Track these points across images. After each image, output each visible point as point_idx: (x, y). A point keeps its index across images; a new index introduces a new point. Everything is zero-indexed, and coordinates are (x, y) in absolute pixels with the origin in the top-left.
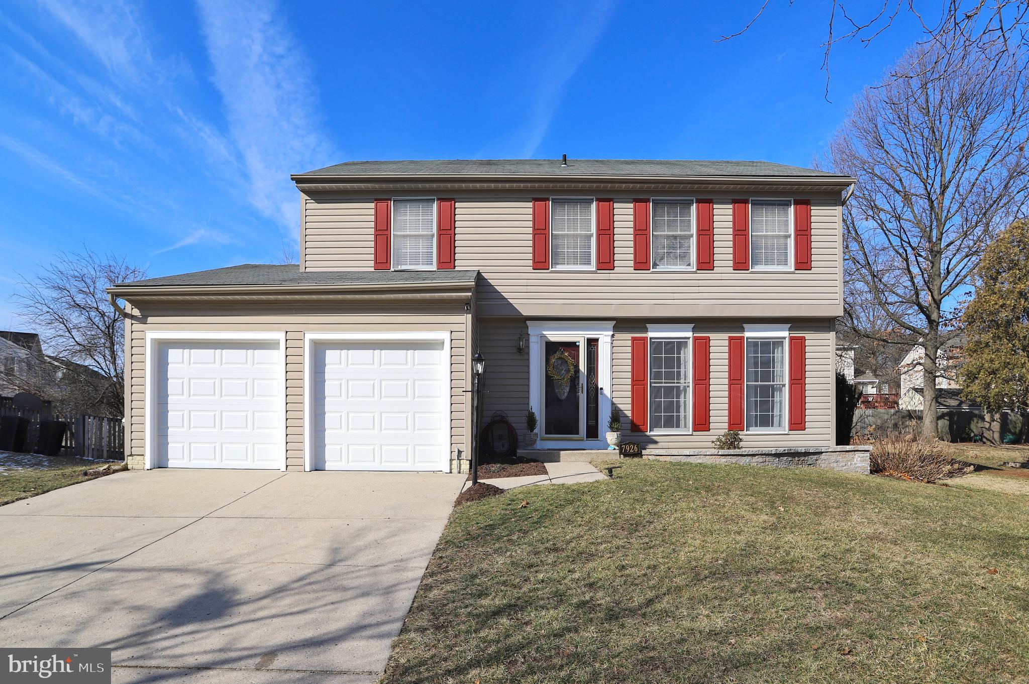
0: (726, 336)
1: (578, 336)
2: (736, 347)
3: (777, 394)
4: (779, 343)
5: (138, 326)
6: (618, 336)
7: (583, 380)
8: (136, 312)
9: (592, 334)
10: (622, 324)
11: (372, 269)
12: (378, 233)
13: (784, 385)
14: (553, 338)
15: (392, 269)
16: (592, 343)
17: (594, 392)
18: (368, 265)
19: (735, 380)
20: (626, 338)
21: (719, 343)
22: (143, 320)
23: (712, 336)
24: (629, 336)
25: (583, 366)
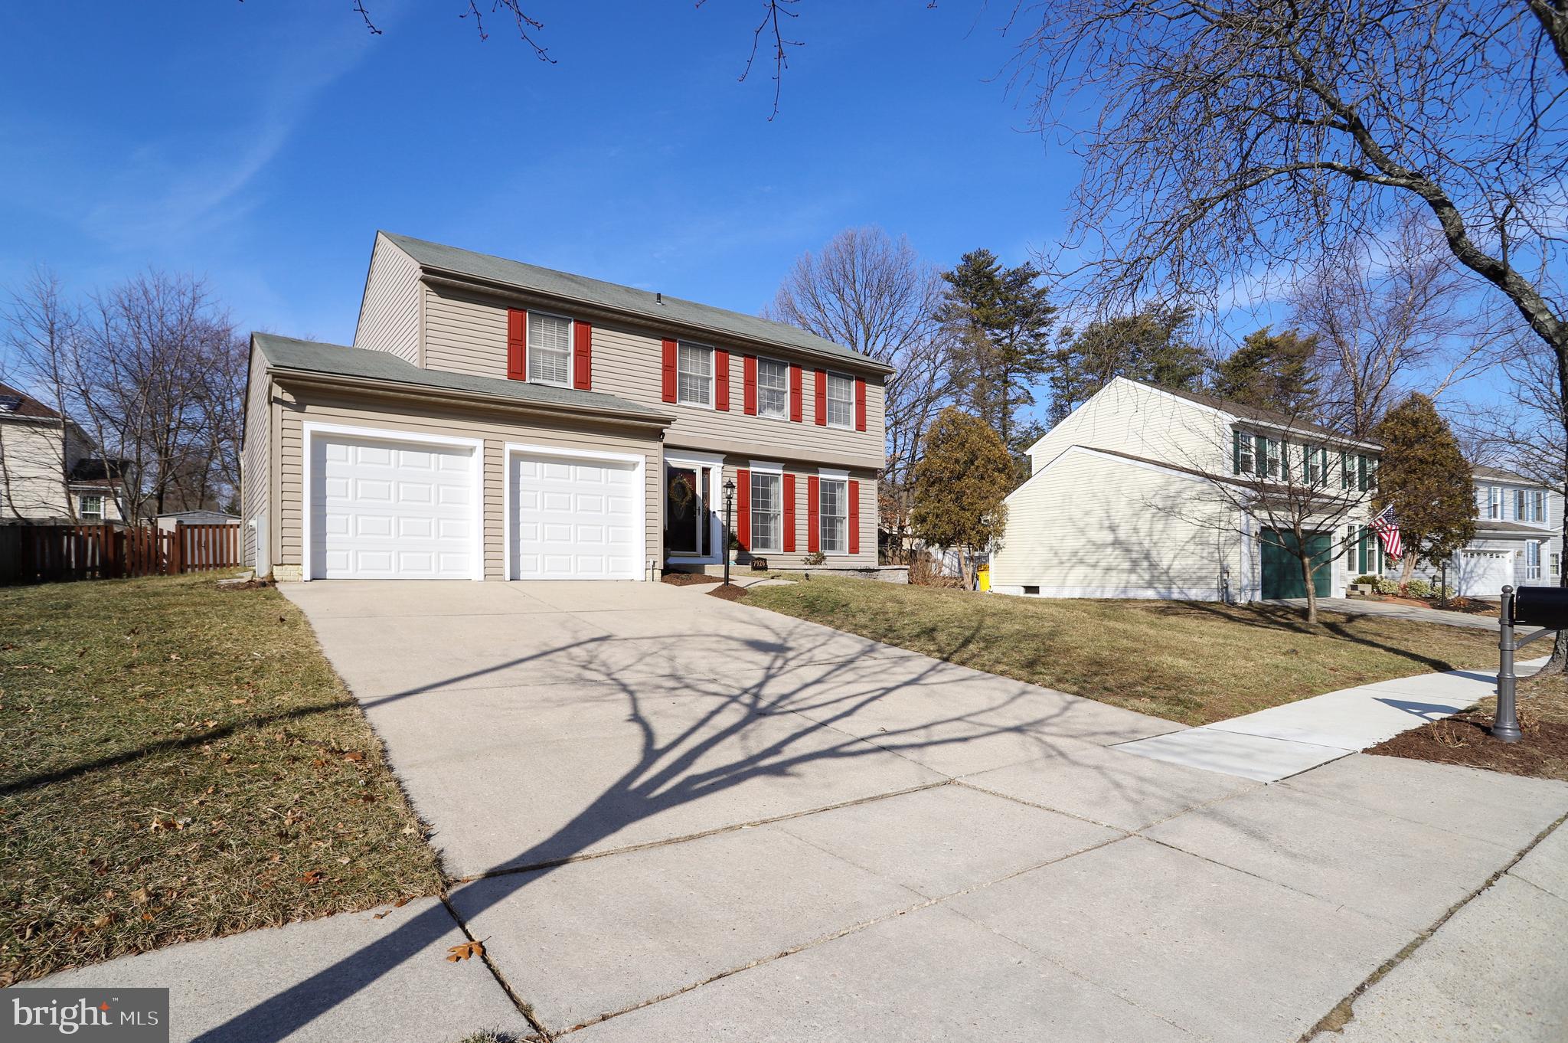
0: (806, 475)
1: (695, 464)
2: (813, 483)
3: (839, 524)
4: (841, 484)
5: (290, 414)
6: (728, 467)
7: (699, 504)
8: (288, 397)
9: (707, 464)
10: (732, 458)
11: (506, 378)
12: (513, 342)
13: (845, 518)
14: (674, 465)
15: (527, 381)
16: (706, 471)
17: (708, 515)
18: (502, 373)
19: (812, 512)
20: (733, 471)
21: (802, 480)
22: (299, 407)
23: (797, 475)
24: (736, 468)
25: (699, 492)
